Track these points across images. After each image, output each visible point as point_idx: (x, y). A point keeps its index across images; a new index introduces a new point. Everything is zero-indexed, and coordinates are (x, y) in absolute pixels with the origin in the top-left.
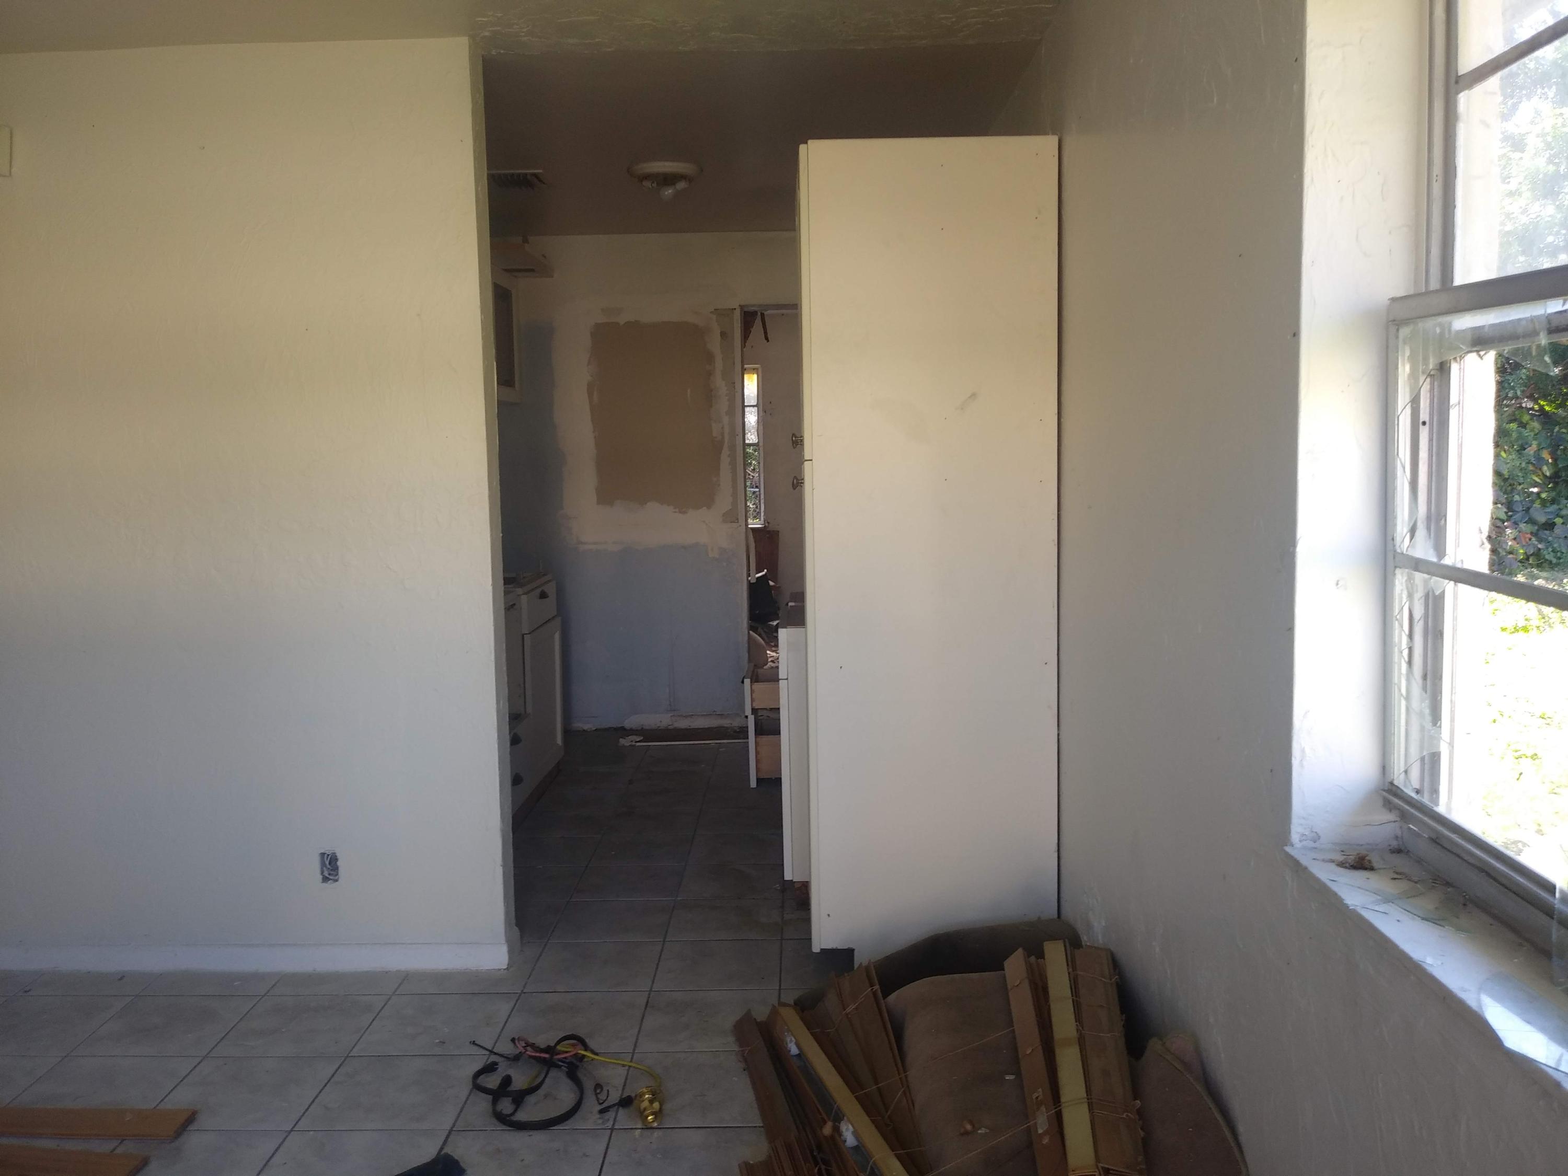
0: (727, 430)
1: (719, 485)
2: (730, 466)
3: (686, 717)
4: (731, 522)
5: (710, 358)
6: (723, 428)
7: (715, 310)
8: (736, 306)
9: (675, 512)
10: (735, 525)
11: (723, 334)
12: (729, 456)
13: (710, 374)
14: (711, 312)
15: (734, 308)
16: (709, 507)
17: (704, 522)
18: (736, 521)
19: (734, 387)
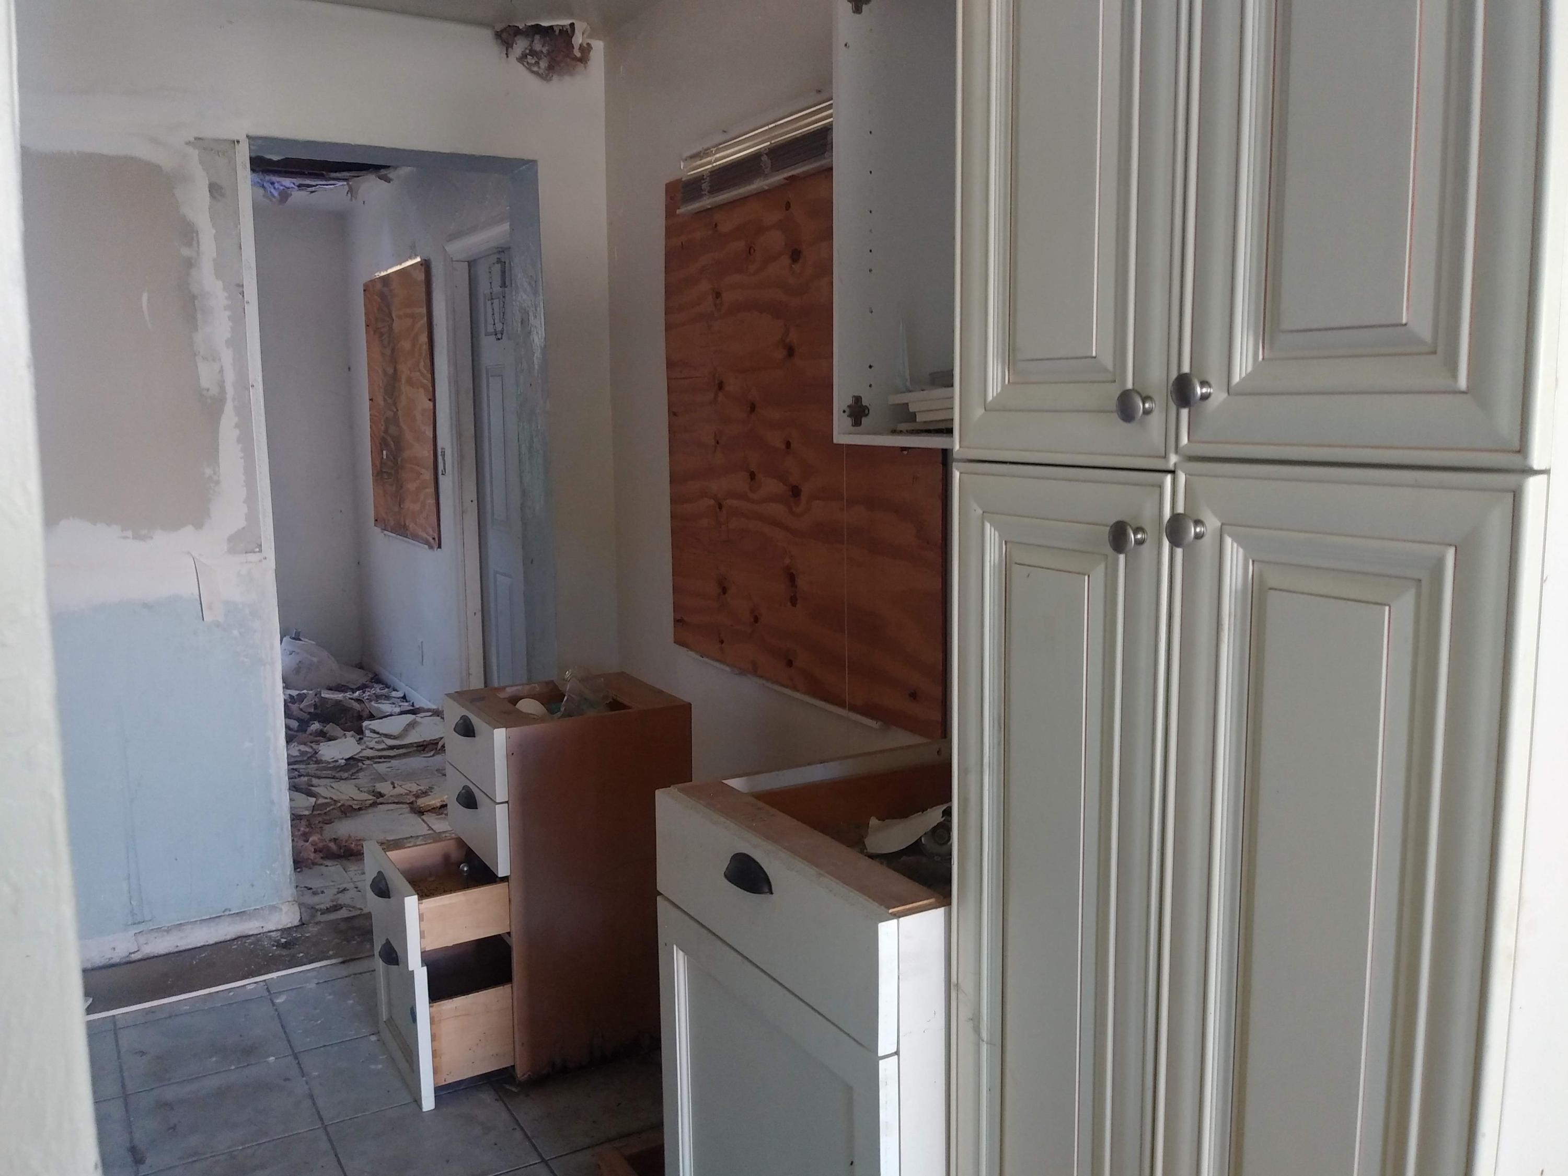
0: (230, 377)
1: (218, 483)
2: (240, 445)
3: (168, 930)
4: (246, 553)
5: (189, 233)
6: (221, 371)
7: (195, 139)
8: (242, 137)
9: (126, 538)
10: (253, 557)
11: (215, 189)
12: (237, 426)
13: (190, 264)
14: (188, 143)
15: (236, 138)
16: (199, 525)
17: (189, 553)
18: (258, 550)
19: (242, 293)
